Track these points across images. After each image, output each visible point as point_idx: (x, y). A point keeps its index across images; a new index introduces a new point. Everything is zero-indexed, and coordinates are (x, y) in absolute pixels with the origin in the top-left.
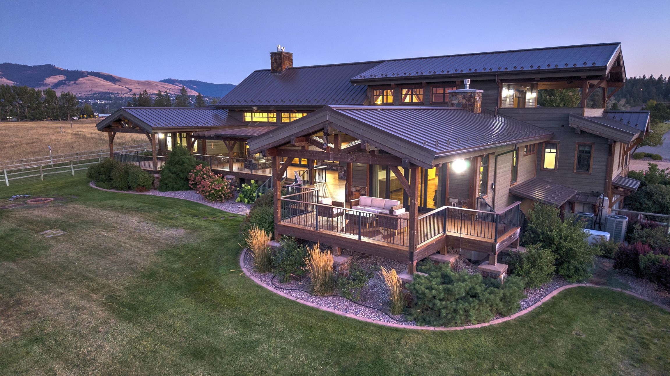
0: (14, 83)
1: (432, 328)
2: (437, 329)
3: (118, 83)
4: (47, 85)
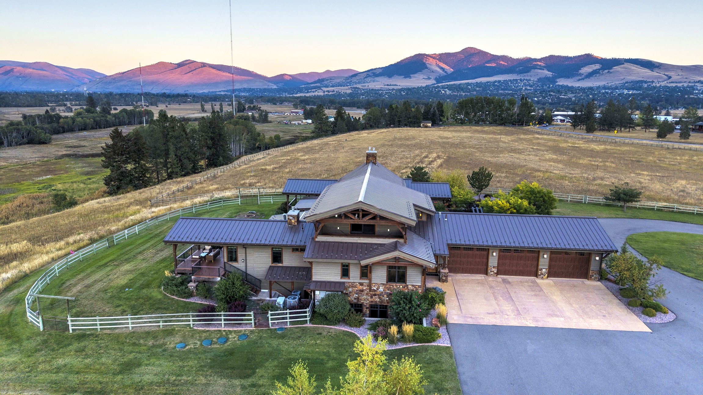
3: (656, 70)
4: (581, 75)
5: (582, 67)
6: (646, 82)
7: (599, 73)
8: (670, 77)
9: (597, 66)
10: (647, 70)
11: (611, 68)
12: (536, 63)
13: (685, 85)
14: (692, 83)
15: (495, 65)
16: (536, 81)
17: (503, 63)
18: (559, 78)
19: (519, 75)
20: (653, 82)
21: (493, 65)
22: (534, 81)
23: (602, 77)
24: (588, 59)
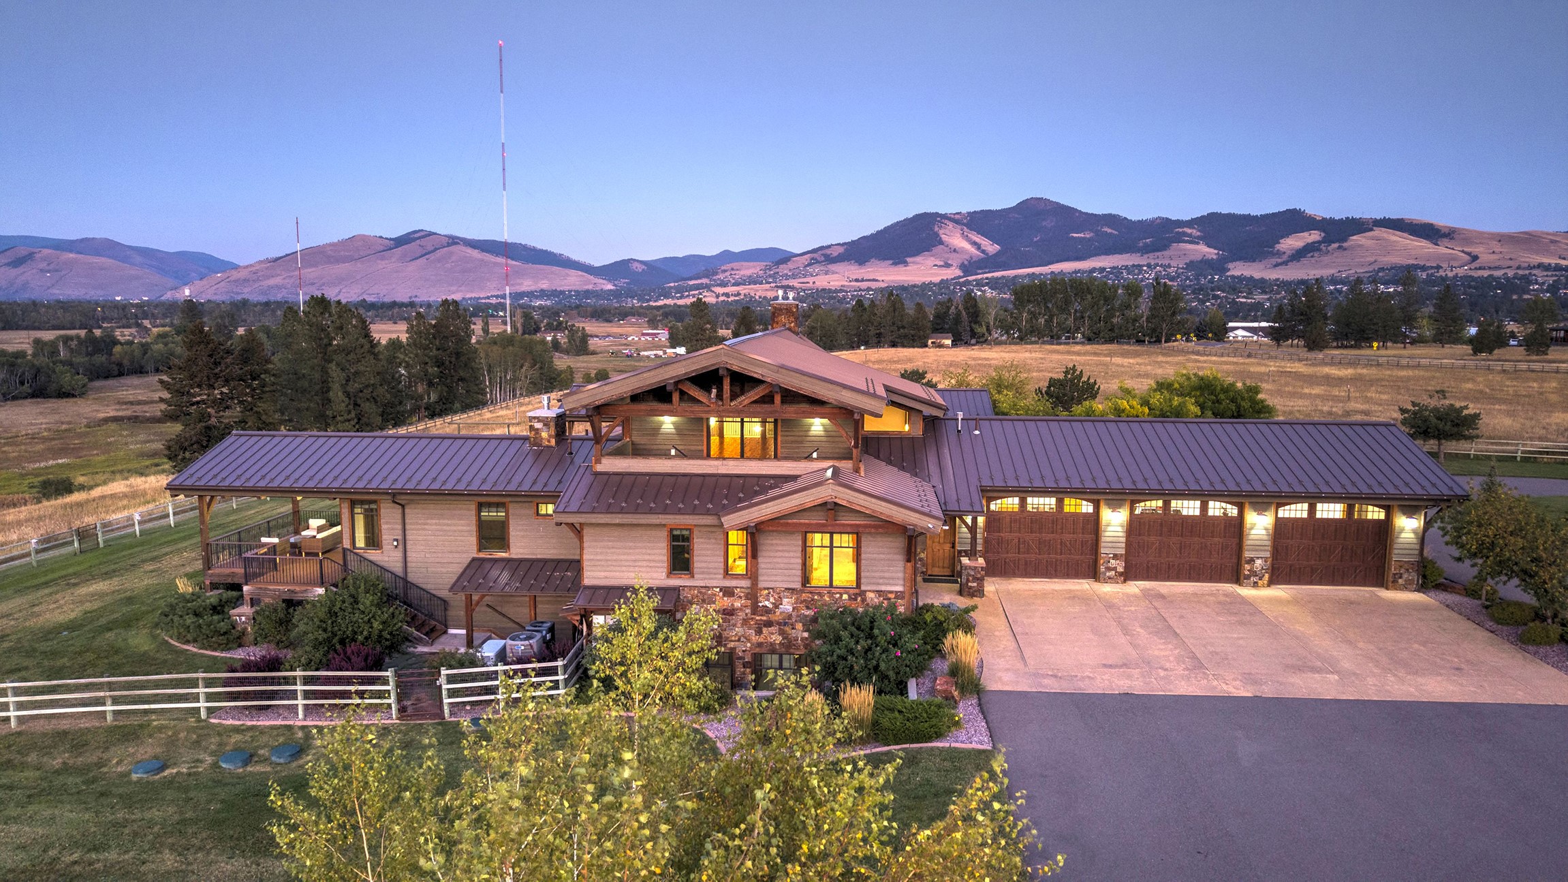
0: (1218, 254)
3: (1445, 241)
4: (1279, 254)
5: (1282, 237)
6: (1423, 268)
7: (1319, 250)
8: (1475, 258)
9: (1314, 236)
10: (1423, 243)
11: (1345, 240)
12: (1181, 230)
13: (1510, 273)
14: (1524, 269)
15: (1092, 234)
16: (1183, 268)
17: (1109, 231)
18: (1231, 262)
19: (1146, 256)
20: (1438, 267)
21: (1088, 236)
22: (1178, 268)
23: (1326, 259)
24: (1294, 220)
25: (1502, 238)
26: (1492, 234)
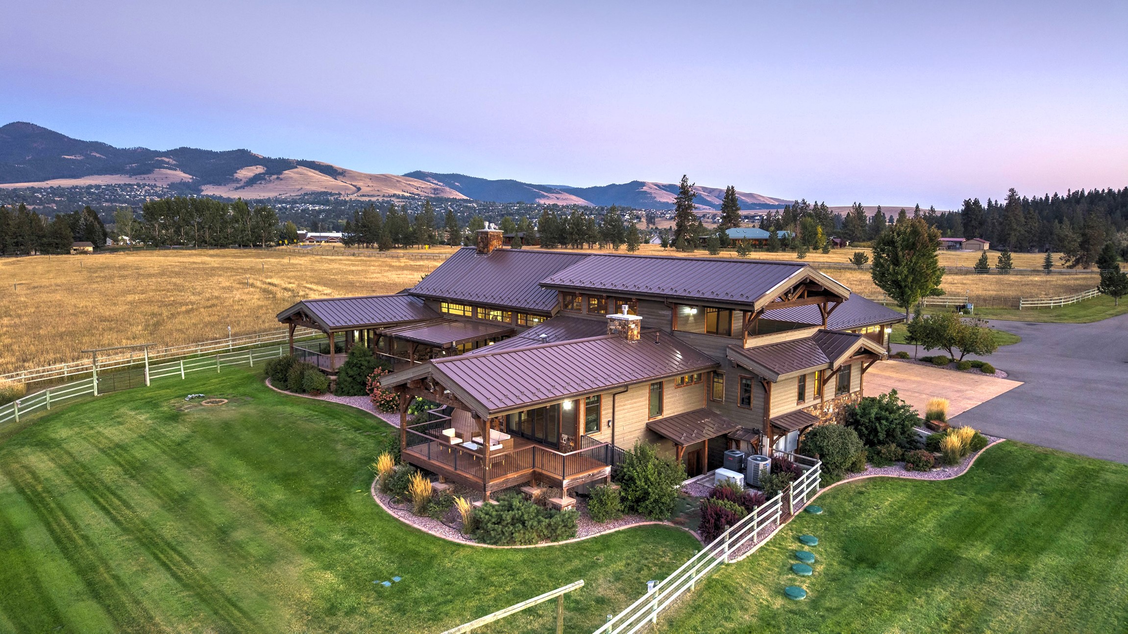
0: (193, 178)
1: (485, 546)
2: (490, 546)
3: (341, 177)
4: (238, 180)
5: (238, 169)
7: (264, 179)
11: (280, 173)
15: (82, 158)
16: (166, 188)
18: (204, 184)
19: (134, 177)
22: (163, 188)
23: (270, 186)
24: (244, 158)
25: (372, 178)
26: (366, 175)
